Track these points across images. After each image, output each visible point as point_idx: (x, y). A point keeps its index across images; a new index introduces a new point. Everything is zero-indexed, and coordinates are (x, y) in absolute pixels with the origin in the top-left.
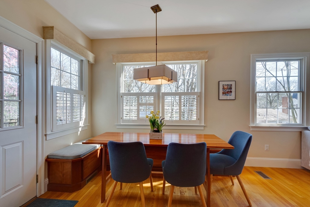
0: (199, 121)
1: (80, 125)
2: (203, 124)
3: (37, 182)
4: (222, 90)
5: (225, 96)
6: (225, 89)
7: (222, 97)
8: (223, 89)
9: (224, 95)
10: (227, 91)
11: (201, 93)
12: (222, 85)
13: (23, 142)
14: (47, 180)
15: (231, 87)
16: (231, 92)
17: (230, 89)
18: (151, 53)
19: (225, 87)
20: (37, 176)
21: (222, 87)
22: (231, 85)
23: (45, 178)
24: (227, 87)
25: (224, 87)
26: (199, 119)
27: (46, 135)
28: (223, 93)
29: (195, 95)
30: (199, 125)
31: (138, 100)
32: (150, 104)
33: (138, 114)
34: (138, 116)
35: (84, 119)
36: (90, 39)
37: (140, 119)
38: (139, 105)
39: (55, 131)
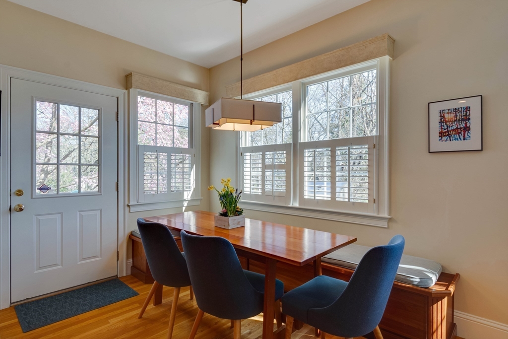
0: (375, 205)
1: (185, 197)
2: (386, 215)
3: (118, 260)
4: (438, 125)
5: (448, 142)
6: (446, 122)
7: (438, 144)
8: (441, 122)
9: (444, 138)
10: (455, 127)
11: (380, 137)
12: (438, 112)
13: (101, 210)
14: (131, 261)
15: (466, 115)
16: (467, 129)
17: (463, 120)
18: (277, 70)
19: (448, 117)
20: (118, 252)
21: (438, 119)
22: (468, 109)
23: (128, 258)
24: (453, 115)
25: (444, 117)
26: (375, 201)
27: (129, 206)
28: (442, 134)
29: (365, 144)
30: (375, 215)
31: (263, 159)
32: (281, 167)
33: (263, 185)
34: (263, 189)
35: (192, 189)
36: (207, 69)
37: (265, 194)
38: (265, 167)
39: (141, 201)
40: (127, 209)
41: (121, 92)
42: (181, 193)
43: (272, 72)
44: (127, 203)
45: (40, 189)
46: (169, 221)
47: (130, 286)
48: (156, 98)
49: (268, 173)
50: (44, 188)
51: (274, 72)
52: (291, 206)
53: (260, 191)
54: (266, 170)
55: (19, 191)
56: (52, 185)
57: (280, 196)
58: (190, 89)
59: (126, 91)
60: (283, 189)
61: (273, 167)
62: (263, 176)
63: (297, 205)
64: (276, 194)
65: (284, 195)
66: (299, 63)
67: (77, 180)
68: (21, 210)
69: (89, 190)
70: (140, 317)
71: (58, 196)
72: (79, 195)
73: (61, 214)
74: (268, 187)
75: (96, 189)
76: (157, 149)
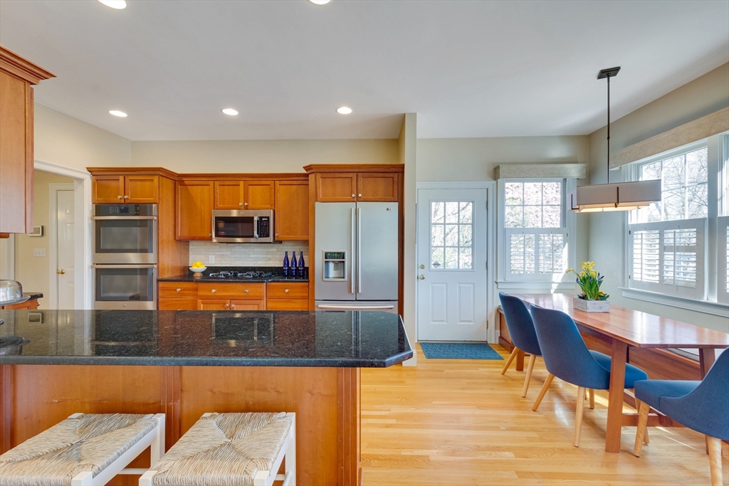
1: (555, 279)
3: (487, 328)
13: (474, 284)
14: (498, 332)
20: (487, 321)
23: (496, 329)
27: (497, 283)
31: (661, 239)
32: (688, 249)
33: (661, 271)
34: (661, 275)
35: (564, 271)
36: (586, 136)
37: (664, 283)
38: (664, 249)
39: (508, 279)
40: (495, 285)
41: (490, 184)
42: (550, 274)
43: (671, 131)
44: (495, 280)
45: (434, 265)
46: (537, 301)
47: (497, 352)
48: (523, 182)
49: (669, 256)
50: (437, 264)
51: (673, 131)
52: (705, 300)
53: (657, 278)
54: (665, 253)
55: (423, 266)
56: (441, 263)
57: (687, 287)
58: (561, 165)
59: (495, 182)
60: (692, 278)
61: (675, 249)
62: (661, 260)
63: (715, 300)
64: (680, 284)
65: (694, 285)
66: (711, 115)
67: (457, 258)
68: (424, 278)
69: (466, 267)
70: (503, 374)
71: (444, 271)
72: (458, 271)
73: (447, 284)
74: (669, 275)
75: (471, 267)
76: (524, 231)
